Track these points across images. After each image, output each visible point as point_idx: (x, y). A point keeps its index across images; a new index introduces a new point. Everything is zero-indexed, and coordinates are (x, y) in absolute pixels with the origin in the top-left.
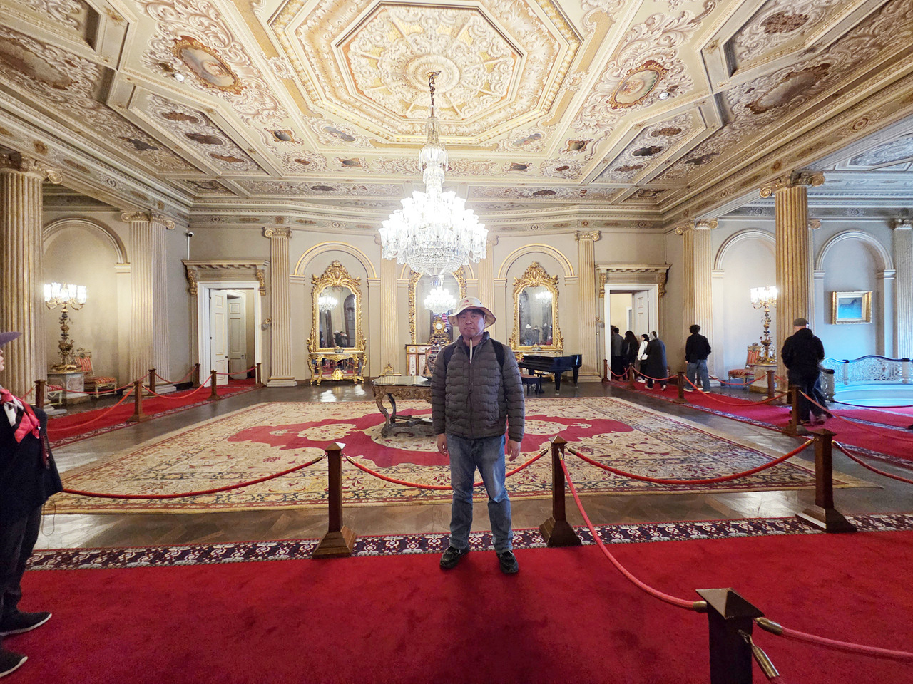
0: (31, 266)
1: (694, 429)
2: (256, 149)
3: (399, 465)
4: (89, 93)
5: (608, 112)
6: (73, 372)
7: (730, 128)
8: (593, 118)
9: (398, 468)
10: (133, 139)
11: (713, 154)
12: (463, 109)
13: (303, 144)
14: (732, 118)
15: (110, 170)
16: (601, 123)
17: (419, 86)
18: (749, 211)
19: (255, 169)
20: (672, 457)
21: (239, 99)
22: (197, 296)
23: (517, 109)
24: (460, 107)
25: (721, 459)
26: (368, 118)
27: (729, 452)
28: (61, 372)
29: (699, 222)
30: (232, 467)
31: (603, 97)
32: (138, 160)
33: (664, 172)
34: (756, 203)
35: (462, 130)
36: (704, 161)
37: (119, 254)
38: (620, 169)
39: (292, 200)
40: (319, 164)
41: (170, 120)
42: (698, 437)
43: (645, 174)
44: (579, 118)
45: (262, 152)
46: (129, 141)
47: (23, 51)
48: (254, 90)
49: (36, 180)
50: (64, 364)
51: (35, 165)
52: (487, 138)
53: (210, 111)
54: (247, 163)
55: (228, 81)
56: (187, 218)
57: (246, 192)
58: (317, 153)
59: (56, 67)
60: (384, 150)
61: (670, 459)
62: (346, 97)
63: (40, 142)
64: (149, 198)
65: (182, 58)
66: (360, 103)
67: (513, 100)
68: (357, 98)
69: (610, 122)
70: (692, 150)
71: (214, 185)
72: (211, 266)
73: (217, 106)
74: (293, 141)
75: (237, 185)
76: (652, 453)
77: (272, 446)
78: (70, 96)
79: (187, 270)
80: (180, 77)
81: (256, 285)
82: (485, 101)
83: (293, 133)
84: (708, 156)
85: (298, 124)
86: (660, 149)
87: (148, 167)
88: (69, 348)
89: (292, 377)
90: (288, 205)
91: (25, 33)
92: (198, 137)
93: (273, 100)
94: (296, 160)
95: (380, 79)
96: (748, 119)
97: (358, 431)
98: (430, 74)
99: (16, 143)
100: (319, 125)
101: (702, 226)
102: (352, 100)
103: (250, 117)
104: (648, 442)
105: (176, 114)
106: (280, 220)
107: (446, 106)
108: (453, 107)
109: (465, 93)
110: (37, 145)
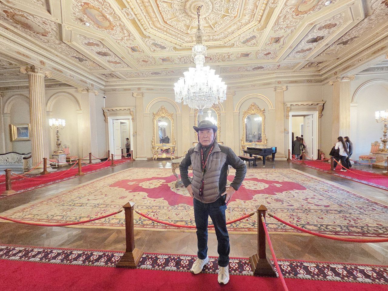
0: (41, 112)
1: (343, 190)
2: (125, 57)
3: (180, 205)
4: (56, 37)
5: (293, 18)
6: (61, 154)
7: (369, 19)
8: (285, 23)
9: (178, 207)
10: (77, 57)
11: (355, 37)
12: (215, 26)
13: (144, 52)
14: (371, 12)
15: (71, 71)
16: (289, 25)
17: (193, 15)
18: (375, 69)
19: (127, 67)
20: (332, 209)
21: (114, 32)
22: (108, 123)
23: (243, 22)
24: (214, 25)
25: (365, 212)
26: (171, 36)
27: (369, 207)
28: (57, 154)
29: (343, 78)
30: (104, 201)
31: (291, 9)
32: (81, 66)
33: (324, 51)
34: (379, 64)
35: (215, 37)
36: (349, 42)
37: (78, 106)
38: (299, 52)
39: (143, 80)
40: (152, 62)
41: (88, 46)
42: (346, 196)
43: (313, 53)
44: (277, 24)
45: (127, 58)
46: (76, 58)
47: (27, 20)
48: (119, 27)
49: (41, 76)
50: (58, 151)
51: (41, 70)
52: (228, 40)
53: (103, 40)
54: (122, 64)
55: (107, 24)
56: (103, 90)
57: (125, 77)
58: (150, 56)
59: (40, 25)
60: (180, 52)
61: (331, 210)
62: (159, 26)
63: (42, 60)
64: (88, 83)
65: (86, 14)
66: (166, 28)
67: (241, 17)
68: (164, 25)
69: (294, 24)
70: (342, 37)
71: (112, 75)
72: (113, 110)
73: (105, 37)
74: (139, 51)
75: (121, 75)
76: (318, 205)
77: (126, 190)
78: (49, 39)
79: (104, 112)
80: (88, 24)
81: (130, 117)
82: (226, 20)
83: (139, 47)
84: (352, 39)
85: (140, 42)
86: (322, 38)
87: (86, 69)
88: (60, 145)
89: (145, 156)
90: (142, 82)
91: (25, 11)
92: (101, 53)
93: (127, 32)
94: (142, 61)
95: (174, 14)
96: (382, 11)
97: (166, 183)
98: (197, 7)
99: (32, 61)
100: (149, 42)
101: (345, 79)
102: (163, 27)
103: (120, 41)
104: (315, 197)
105: (90, 43)
106: (139, 89)
107: (207, 25)
108: (210, 25)
109: (215, 16)
110: (41, 62)
